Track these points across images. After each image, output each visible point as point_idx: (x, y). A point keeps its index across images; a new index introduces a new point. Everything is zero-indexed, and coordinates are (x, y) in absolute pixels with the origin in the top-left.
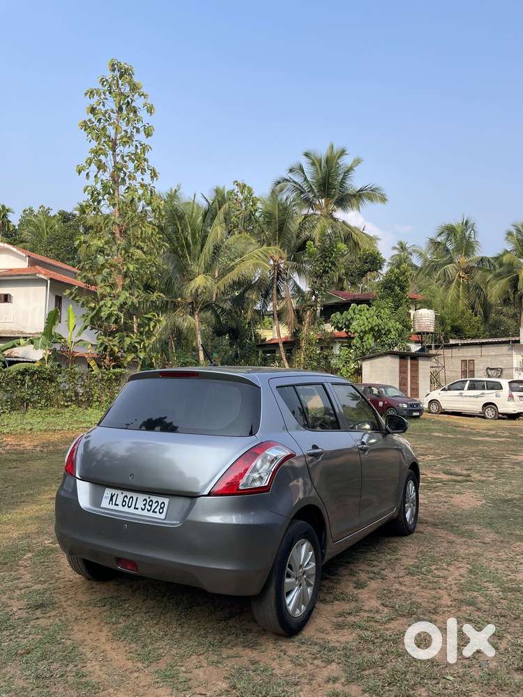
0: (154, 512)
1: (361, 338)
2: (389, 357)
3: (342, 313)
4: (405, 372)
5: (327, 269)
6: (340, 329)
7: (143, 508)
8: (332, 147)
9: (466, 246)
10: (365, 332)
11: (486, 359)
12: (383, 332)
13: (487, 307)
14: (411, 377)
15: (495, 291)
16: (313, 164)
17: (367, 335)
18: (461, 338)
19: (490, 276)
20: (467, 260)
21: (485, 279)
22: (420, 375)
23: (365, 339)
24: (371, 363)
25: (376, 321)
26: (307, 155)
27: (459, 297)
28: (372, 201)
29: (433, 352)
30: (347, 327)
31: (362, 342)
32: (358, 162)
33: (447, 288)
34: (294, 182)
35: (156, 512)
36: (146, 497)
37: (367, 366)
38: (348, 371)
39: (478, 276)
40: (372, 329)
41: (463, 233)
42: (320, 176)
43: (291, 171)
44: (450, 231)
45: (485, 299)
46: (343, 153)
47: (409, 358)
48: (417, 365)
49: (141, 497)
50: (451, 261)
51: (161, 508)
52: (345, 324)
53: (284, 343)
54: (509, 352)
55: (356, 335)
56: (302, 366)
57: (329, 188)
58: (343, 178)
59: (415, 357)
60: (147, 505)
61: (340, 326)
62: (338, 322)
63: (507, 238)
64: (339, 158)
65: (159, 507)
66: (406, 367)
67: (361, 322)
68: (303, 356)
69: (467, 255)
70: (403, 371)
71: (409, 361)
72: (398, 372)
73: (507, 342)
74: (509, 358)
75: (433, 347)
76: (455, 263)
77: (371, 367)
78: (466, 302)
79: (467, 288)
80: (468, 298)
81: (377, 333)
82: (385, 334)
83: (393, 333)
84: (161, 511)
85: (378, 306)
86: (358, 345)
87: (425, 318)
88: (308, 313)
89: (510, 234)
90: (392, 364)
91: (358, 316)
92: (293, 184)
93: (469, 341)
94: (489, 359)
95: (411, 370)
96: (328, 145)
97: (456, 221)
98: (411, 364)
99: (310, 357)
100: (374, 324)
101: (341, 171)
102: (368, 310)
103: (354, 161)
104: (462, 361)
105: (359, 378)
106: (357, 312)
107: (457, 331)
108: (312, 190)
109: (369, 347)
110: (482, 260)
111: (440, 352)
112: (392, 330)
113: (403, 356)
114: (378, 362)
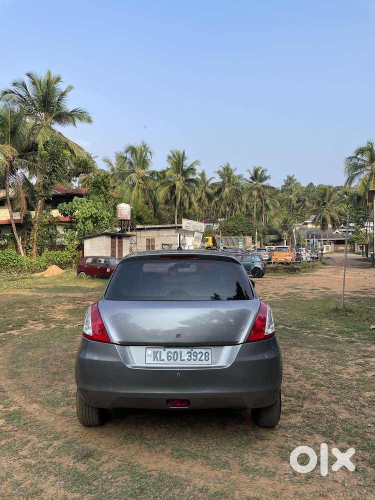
0: (200, 360)
1: (83, 223)
2: (104, 237)
3: (67, 204)
4: (115, 248)
5: (56, 168)
6: (65, 215)
7: (189, 358)
8: (50, 73)
9: (143, 163)
10: (86, 219)
11: (162, 238)
12: (99, 218)
13: (155, 204)
14: (118, 250)
15: (162, 193)
16: (34, 83)
17: (88, 221)
18: (142, 224)
19: (158, 184)
20: (143, 171)
21: (155, 186)
22: (124, 249)
23: (87, 223)
24: (91, 241)
25: (94, 210)
26: (29, 75)
27: (139, 196)
28: (81, 120)
29: (129, 233)
30: (71, 214)
31: (84, 226)
32: (70, 88)
33: (131, 190)
34: (20, 95)
35: (203, 360)
36: (189, 350)
37: (87, 244)
38: (73, 247)
39: (150, 183)
40: (91, 216)
41: (142, 153)
42: (41, 94)
43: (14, 84)
44: (132, 150)
45: (155, 199)
46: (58, 80)
47: (117, 238)
48: (122, 242)
49: (185, 351)
50: (134, 172)
51: (206, 357)
52: (70, 212)
53: (16, 224)
54: (175, 234)
55: (80, 220)
56: (35, 243)
57: (48, 105)
58: (59, 100)
59: (120, 237)
60: (193, 357)
61: (67, 213)
62: (65, 210)
63: (168, 160)
64: (55, 83)
65: (204, 356)
66: (115, 243)
67: (84, 211)
68: (36, 235)
69: (143, 168)
70: (113, 247)
71: (117, 240)
72: (110, 247)
73: (175, 228)
74: (175, 238)
75: (129, 230)
76: (136, 173)
77: (91, 244)
78: (143, 200)
79: (144, 190)
80: (145, 198)
81: (95, 220)
82: (101, 220)
83: (106, 219)
84: (207, 359)
85: (94, 200)
86: (82, 228)
87: (125, 210)
88: (40, 201)
89: (169, 157)
90: (105, 242)
91: (80, 206)
92: (18, 96)
93: (149, 226)
94: (163, 238)
95: (118, 246)
96: (46, 72)
97: (137, 144)
98: (118, 242)
99: (42, 237)
100: (93, 213)
101: (57, 94)
102: (87, 202)
103: (68, 88)
104: (147, 239)
105: (81, 252)
106: (79, 203)
107: (139, 219)
108: (33, 104)
109: (90, 229)
110: (153, 172)
111: (134, 233)
112: (105, 217)
113: (113, 236)
114: (96, 240)
